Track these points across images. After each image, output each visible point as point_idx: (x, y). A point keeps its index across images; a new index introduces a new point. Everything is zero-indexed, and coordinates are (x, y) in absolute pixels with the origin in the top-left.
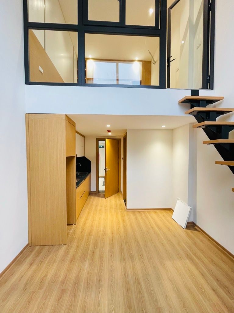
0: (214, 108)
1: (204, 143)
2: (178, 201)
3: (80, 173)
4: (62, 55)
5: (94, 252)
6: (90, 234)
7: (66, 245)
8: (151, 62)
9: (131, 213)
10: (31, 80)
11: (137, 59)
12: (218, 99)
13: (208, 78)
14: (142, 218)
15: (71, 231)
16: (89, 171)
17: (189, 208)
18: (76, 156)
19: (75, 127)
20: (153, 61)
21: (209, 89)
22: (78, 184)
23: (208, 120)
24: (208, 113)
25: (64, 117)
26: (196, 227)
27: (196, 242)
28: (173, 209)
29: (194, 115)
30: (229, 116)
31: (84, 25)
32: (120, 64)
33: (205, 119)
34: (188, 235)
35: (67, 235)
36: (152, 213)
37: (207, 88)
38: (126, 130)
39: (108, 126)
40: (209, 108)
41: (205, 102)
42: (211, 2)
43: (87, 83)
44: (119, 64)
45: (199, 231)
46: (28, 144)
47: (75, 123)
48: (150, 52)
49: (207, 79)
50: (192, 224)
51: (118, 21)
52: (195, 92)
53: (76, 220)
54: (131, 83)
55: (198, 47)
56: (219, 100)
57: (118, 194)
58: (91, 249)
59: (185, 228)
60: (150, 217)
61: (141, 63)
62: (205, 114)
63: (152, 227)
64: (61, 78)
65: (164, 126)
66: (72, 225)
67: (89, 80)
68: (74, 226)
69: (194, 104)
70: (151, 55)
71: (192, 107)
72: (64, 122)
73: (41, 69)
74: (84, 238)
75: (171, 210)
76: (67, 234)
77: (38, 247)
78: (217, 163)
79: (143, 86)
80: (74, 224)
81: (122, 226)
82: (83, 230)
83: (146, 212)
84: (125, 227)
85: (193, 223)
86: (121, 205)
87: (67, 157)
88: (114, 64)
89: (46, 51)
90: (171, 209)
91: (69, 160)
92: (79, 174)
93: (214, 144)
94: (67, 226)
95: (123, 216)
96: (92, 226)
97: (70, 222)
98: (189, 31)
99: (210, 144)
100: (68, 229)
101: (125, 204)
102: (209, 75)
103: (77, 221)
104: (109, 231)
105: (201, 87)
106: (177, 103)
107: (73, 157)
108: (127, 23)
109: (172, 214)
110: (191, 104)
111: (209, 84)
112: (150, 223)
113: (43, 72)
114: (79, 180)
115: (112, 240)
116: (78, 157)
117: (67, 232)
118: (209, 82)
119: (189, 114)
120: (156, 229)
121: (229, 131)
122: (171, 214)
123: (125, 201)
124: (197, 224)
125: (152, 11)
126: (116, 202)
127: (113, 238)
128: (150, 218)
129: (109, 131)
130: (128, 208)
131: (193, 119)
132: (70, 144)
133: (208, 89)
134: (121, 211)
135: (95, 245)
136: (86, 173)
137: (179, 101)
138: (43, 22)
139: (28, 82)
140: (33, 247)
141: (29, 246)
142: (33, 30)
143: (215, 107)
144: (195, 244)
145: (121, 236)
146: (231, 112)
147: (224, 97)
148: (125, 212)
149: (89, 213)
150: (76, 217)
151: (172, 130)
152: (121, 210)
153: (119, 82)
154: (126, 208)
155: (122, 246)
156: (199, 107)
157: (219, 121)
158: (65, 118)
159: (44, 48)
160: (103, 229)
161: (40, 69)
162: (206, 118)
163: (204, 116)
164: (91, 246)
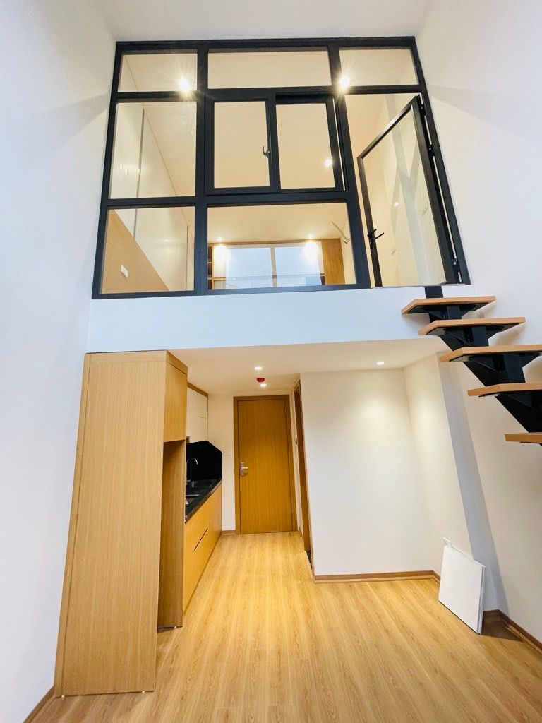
0: (480, 319)
1: (471, 393)
2: (446, 547)
3: (196, 482)
4: (166, 241)
5: (227, 717)
6: (217, 655)
7: (152, 691)
8: (339, 240)
9: (326, 590)
10: (104, 291)
11: (311, 236)
12: (485, 300)
13: (455, 263)
14: (357, 601)
15: (168, 649)
16: (217, 476)
17: (479, 567)
18: (188, 439)
19: (186, 374)
20: (342, 239)
21: (462, 282)
22: (190, 510)
23: (472, 343)
24: (468, 329)
25: (165, 355)
26: (511, 627)
27: (517, 676)
28: (439, 574)
29: (440, 336)
30: (516, 334)
31: (207, 196)
32: (279, 250)
33: (465, 342)
34: (491, 653)
35: (157, 662)
36: (384, 587)
37: (457, 282)
38: (299, 375)
39: (258, 368)
40: (469, 319)
41: (458, 308)
42: (431, 143)
43: (213, 289)
44: (276, 249)
45: (520, 640)
46: (83, 417)
47: (186, 368)
48: (336, 223)
49: (454, 266)
50: (498, 619)
51: (268, 184)
52: (433, 291)
53: (181, 613)
54: (303, 283)
55: (424, 213)
56: (485, 303)
57: (290, 534)
58: (219, 705)
59: (480, 632)
60: (377, 598)
61: (320, 243)
62: (462, 332)
63: (387, 631)
64: (163, 282)
65: (380, 363)
66: (172, 628)
67: (218, 280)
68: (176, 632)
69: (436, 314)
70: (338, 228)
71: (432, 319)
72: (163, 365)
73: (123, 269)
74: (203, 670)
75: (431, 576)
76: (157, 657)
77: (78, 699)
78: (510, 438)
79: (328, 286)
80: (178, 627)
81: (303, 628)
82: (200, 643)
83: (367, 583)
84: (312, 629)
85: (498, 614)
86: (299, 565)
87: (165, 444)
88: (266, 251)
89: (137, 240)
90: (432, 573)
91: (170, 449)
92: (193, 486)
93: (497, 395)
94: (158, 632)
95: (305, 597)
96: (224, 630)
97: (167, 621)
98: (403, 187)
99: (484, 395)
100: (161, 643)
101: (310, 562)
102: (455, 257)
103: (186, 615)
104: (269, 645)
105: (444, 280)
106: (400, 313)
107: (179, 443)
108: (284, 186)
109: (438, 587)
110: (430, 315)
111: (459, 273)
112: (379, 617)
113: (127, 275)
114: (192, 500)
115: (279, 673)
116: (191, 441)
117: (157, 651)
118: (459, 271)
119: (428, 333)
120: (399, 635)
121: (523, 366)
122: (434, 588)
123: (309, 553)
124: (512, 618)
125: (329, 163)
126: (286, 558)
127: (279, 667)
128: (379, 601)
129: (260, 380)
130: (317, 573)
131: (440, 345)
132: (175, 414)
133: (459, 283)
134: (300, 582)
135: (232, 692)
136: (210, 483)
137: (402, 311)
138: (135, 197)
139: (97, 294)
140: (65, 700)
141: (54, 696)
142: (116, 210)
143: (482, 316)
144: (516, 681)
145: (302, 661)
146: (517, 324)
147: (494, 297)
148: (310, 587)
149: (216, 591)
150: (182, 605)
151: (402, 369)
152: (301, 580)
153: (278, 280)
154: (313, 574)
155: (305, 693)
156: (447, 319)
157: (495, 344)
158: (165, 359)
159: (133, 235)
160: (254, 639)
161: (122, 271)
162: (467, 340)
163: (461, 336)
164: (220, 695)
